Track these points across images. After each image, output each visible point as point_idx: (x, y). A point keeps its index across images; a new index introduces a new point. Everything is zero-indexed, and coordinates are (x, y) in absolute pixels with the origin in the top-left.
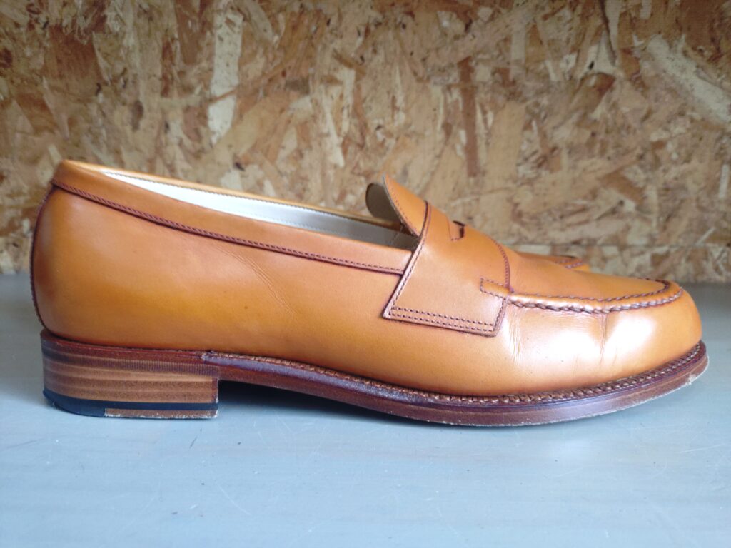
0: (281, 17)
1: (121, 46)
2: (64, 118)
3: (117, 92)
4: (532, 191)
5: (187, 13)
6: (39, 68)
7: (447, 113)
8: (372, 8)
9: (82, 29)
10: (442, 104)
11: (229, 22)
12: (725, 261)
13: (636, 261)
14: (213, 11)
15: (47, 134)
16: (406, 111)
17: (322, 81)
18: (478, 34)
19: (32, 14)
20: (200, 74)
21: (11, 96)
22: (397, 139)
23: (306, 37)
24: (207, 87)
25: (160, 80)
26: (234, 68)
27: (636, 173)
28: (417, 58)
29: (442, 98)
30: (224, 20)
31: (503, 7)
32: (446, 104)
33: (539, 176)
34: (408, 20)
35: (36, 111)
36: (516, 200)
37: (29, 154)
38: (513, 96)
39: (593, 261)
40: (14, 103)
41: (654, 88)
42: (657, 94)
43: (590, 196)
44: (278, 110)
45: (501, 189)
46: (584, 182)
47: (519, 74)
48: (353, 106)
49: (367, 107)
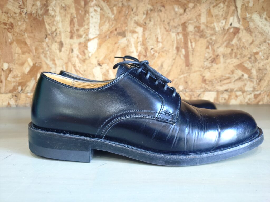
0: (115, 8)
1: (54, 21)
2: (34, 48)
3: (53, 38)
4: (210, 71)
5: (79, 7)
6: (24, 29)
7: (178, 43)
8: (149, 4)
9: (40, 14)
10: (175, 40)
11: (95, 11)
13: (249, 97)
14: (89, 7)
15: (27, 54)
16: (162, 43)
17: (130, 32)
18: (189, 13)
19: (21, 9)
20: (84, 30)
21: (13, 40)
22: (159, 53)
23: (124, 16)
24: (87, 35)
25: (70, 33)
26: (97, 28)
27: (248, 64)
28: (166, 23)
29: (175, 37)
30: (93, 10)
31: (198, 3)
32: (177, 40)
33: (212, 66)
34: (162, 9)
35: (23, 45)
36: (204, 75)
37: (20, 62)
38: (202, 36)
39: (233, 97)
40: (15, 43)
41: (255, 32)
42: (256, 34)
43: (231, 73)
44: (114, 43)
45: (198, 71)
46: (229, 68)
47: (204, 28)
48: (142, 41)
49: (147, 41)
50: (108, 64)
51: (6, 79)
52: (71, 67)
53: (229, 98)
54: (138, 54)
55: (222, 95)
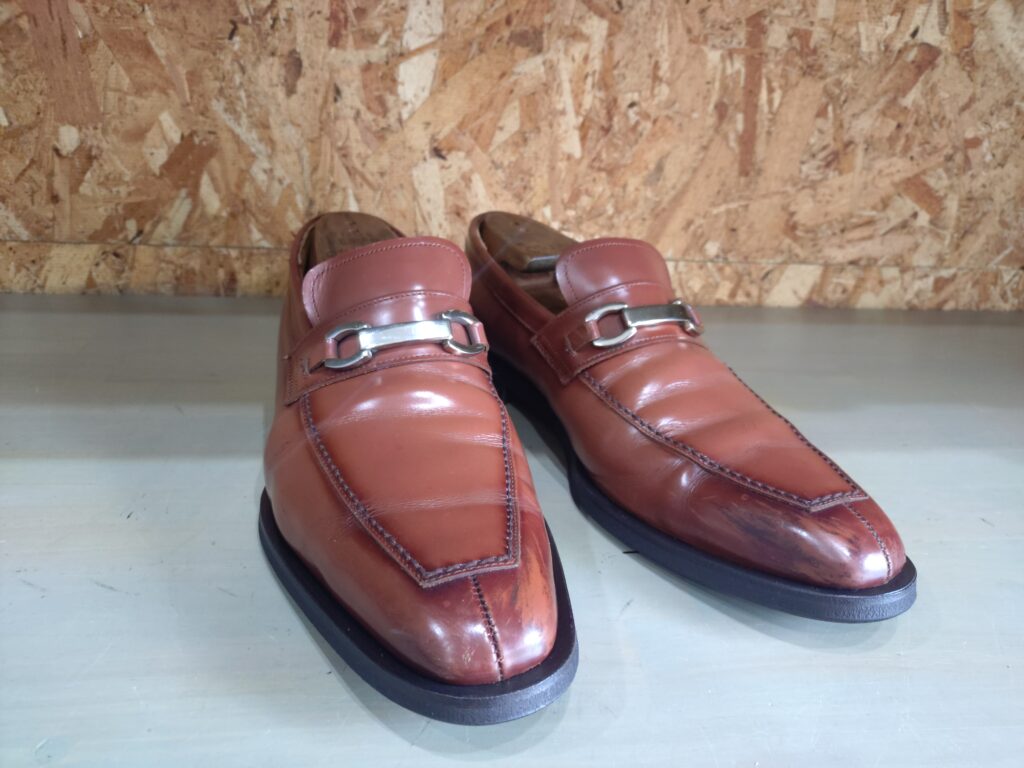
2: (182, 71)
3: (262, 37)
4: (814, 197)
7: (724, 88)
10: (718, 76)
12: (1015, 286)
13: (918, 285)
15: (155, 94)
16: (670, 84)
17: (561, 34)
20: (387, 15)
21: (96, 33)
22: (655, 122)
24: (397, 35)
25: (328, 19)
26: (438, 7)
27: (940, 178)
28: (693, 8)
29: (720, 67)
32: (724, 77)
33: (825, 178)
35: (137, 59)
36: (793, 208)
37: (129, 124)
38: (811, 70)
39: (869, 285)
40: (101, 44)
41: (985, 67)
42: (986, 75)
43: (880, 206)
44: (497, 73)
45: (777, 193)
46: (877, 187)
47: (823, 40)
48: (600, 73)
49: (619, 75)
50: (469, 153)
51: (74, 190)
52: (332, 157)
53: (857, 287)
54: (581, 119)
55: (838, 278)
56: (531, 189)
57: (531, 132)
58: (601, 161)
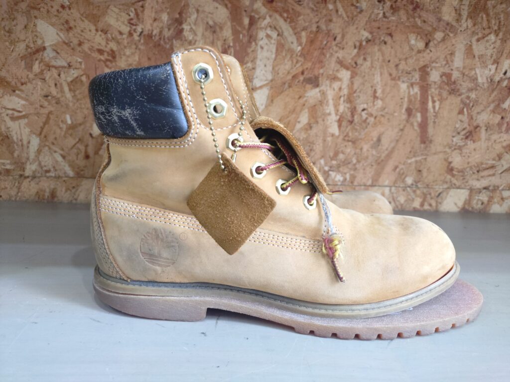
0: (304, 34)
4: (461, 154)
5: (240, 29)
6: (135, 63)
7: (410, 101)
8: (365, 30)
9: (166, 36)
10: (406, 95)
11: (268, 36)
14: (257, 29)
16: (382, 100)
17: (328, 77)
18: (432, 49)
19: (132, 26)
22: (375, 118)
23: (320, 48)
24: (250, 80)
26: (270, 68)
28: (392, 65)
29: (407, 91)
30: (265, 34)
31: (451, 32)
32: (409, 96)
33: (466, 144)
34: (388, 39)
36: (450, 160)
38: (454, 91)
39: (495, 200)
43: (497, 158)
44: (297, 97)
45: (441, 152)
46: (494, 149)
47: (458, 77)
48: (348, 95)
49: (356, 96)
51: (96, 153)
53: (489, 201)
54: (338, 117)
55: (478, 196)
56: (314, 151)
57: (314, 124)
58: (349, 137)
